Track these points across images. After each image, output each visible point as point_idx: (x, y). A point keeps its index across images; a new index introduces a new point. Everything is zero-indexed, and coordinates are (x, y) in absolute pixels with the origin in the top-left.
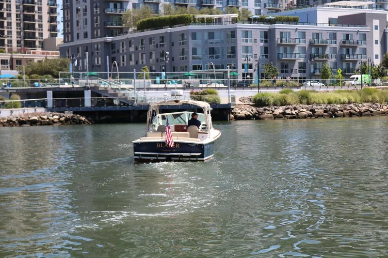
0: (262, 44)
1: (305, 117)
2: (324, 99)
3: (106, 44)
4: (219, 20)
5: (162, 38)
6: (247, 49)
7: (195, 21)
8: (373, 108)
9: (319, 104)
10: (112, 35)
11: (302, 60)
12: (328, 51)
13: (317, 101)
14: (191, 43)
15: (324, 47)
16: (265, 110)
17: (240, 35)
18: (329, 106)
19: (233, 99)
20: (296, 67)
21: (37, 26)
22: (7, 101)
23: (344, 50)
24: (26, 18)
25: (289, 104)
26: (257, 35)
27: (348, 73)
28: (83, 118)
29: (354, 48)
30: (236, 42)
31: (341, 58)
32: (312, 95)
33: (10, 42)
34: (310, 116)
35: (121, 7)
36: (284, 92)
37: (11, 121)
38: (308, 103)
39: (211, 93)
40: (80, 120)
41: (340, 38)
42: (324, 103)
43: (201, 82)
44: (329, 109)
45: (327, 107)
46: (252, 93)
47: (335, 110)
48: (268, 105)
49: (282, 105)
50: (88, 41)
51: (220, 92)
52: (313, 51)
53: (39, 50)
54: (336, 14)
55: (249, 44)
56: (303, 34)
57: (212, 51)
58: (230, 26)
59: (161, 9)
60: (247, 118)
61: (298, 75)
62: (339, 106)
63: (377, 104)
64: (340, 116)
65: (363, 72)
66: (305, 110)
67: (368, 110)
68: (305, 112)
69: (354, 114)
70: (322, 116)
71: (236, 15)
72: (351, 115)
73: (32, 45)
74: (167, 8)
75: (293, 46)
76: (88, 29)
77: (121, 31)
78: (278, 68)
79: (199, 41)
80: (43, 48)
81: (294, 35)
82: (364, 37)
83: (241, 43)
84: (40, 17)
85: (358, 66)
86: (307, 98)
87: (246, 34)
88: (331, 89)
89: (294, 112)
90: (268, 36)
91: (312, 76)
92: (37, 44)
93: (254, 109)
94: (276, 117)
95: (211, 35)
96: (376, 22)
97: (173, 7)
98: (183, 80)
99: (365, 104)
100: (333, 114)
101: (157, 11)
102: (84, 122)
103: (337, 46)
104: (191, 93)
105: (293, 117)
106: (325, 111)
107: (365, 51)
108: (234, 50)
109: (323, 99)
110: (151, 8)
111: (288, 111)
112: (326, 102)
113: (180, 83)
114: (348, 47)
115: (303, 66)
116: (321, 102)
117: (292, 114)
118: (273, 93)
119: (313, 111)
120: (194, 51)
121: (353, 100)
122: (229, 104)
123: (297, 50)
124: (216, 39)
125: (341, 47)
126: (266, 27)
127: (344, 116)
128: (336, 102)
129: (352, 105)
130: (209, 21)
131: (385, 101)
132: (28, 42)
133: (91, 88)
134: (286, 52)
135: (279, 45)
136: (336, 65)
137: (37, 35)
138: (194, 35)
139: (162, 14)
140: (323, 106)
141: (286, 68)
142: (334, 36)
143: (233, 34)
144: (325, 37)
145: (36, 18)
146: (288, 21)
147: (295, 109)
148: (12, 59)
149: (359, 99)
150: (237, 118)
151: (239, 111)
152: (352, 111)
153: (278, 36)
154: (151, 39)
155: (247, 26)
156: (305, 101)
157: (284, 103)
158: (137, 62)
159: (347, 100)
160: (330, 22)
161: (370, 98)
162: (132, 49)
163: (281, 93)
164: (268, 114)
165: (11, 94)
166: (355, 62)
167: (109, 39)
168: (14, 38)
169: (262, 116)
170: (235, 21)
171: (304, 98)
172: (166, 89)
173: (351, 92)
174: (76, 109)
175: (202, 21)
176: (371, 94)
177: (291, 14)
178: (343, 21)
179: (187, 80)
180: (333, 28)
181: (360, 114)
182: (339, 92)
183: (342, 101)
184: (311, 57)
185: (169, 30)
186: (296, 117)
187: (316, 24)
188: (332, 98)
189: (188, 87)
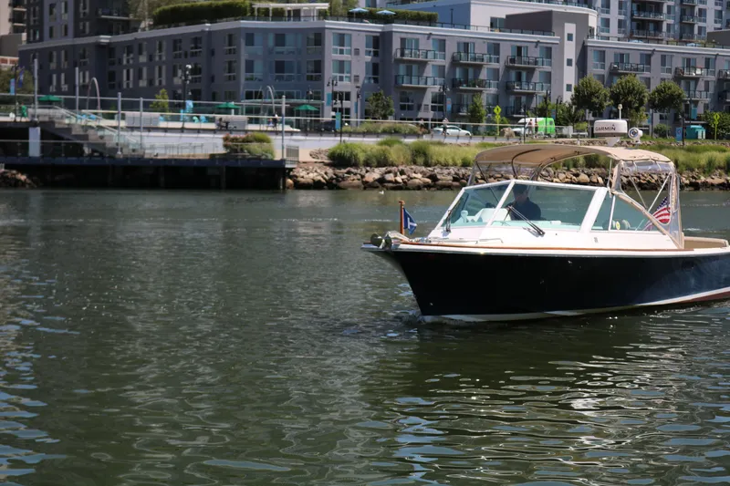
0: (369, 58)
1: (418, 188)
2: (456, 158)
3: (100, 46)
4: (296, 14)
5: (196, 40)
6: (341, 66)
7: (252, 14)
9: (446, 165)
10: (110, 33)
11: (437, 89)
12: (483, 75)
13: (442, 160)
14: (244, 53)
15: (479, 68)
16: (349, 173)
17: (329, 41)
18: (463, 171)
19: (294, 152)
20: (427, 100)
23: (513, 75)
25: (393, 165)
26: (360, 43)
27: (512, 115)
28: (23, 177)
29: (531, 72)
30: (322, 53)
31: (507, 88)
32: (434, 150)
34: (428, 186)
36: (385, 143)
38: (427, 164)
39: (260, 141)
40: (18, 181)
41: (506, 52)
42: (455, 165)
43: (251, 121)
44: (463, 175)
45: (460, 173)
46: (328, 143)
48: (356, 165)
49: (380, 165)
50: (69, 41)
51: (276, 141)
52: (458, 74)
54: (502, 11)
55: (345, 57)
56: (442, 44)
57: (280, 67)
58: (314, 23)
60: (316, 185)
61: (430, 114)
63: (550, 169)
65: (542, 112)
66: (419, 176)
68: (419, 178)
70: (449, 187)
71: (325, 6)
75: (423, 64)
77: (128, 27)
78: (393, 101)
79: (258, 49)
81: (425, 45)
82: (548, 52)
83: (331, 54)
85: (536, 103)
86: (425, 154)
87: (341, 39)
88: (477, 141)
89: (399, 179)
90: (379, 44)
91: (454, 116)
93: (330, 171)
94: (368, 186)
95: (280, 37)
96: (570, 28)
98: (218, 116)
102: (23, 184)
103: (500, 66)
104: (226, 139)
105: (397, 187)
106: (455, 179)
107: (548, 77)
108: (318, 66)
109: (453, 160)
111: (390, 177)
112: (459, 162)
113: (210, 120)
114: (519, 69)
115: (439, 100)
116: (450, 162)
117: (396, 182)
118: (366, 144)
119: (433, 178)
120: (250, 66)
122: (283, 161)
123: (429, 71)
124: (288, 47)
125: (508, 68)
126: (376, 28)
130: (278, 15)
131: (564, 165)
133: (42, 124)
134: (409, 73)
135: (399, 61)
136: (496, 100)
138: (250, 36)
140: (453, 170)
141: (409, 104)
142: (495, 48)
143: (318, 37)
144: (481, 49)
146: (418, 19)
147: (402, 173)
150: (300, 186)
151: (303, 173)
153: (396, 45)
154: (176, 42)
155: (343, 25)
156: (420, 160)
157: (382, 162)
158: (151, 82)
160: (494, 23)
162: (143, 59)
163: (381, 144)
164: (353, 180)
166: (530, 96)
167: (105, 39)
169: (342, 184)
170: (323, 14)
171: (420, 155)
172: (182, 130)
174: (11, 160)
175: (265, 13)
177: (424, 8)
178: (512, 23)
179: (224, 116)
180: (498, 35)
184: (455, 84)
185: (207, 26)
186: (403, 187)
187: (466, 25)
188: (471, 157)
189: (224, 127)
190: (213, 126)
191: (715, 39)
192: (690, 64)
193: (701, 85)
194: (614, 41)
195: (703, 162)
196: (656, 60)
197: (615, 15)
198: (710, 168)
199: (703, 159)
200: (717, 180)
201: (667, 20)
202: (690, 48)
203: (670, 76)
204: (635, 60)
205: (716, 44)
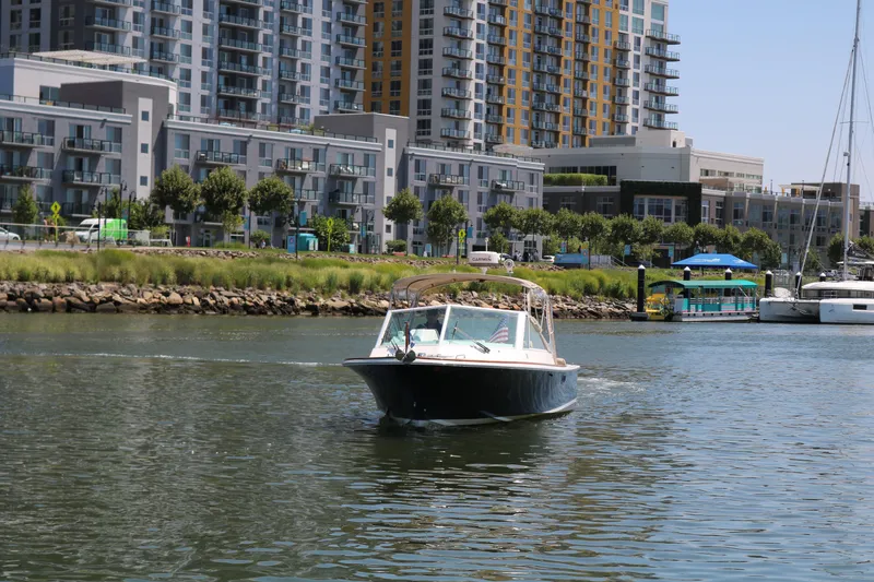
2: (11, 269)
8: (122, 295)
12: (33, 161)
15: (26, 151)
18: (20, 286)
23: (72, 161)
27: (73, 215)
29: (95, 158)
31: (64, 179)
41: (63, 132)
42: (9, 278)
44: (21, 292)
45: (17, 289)
47: (34, 296)
54: (56, 79)
62: (43, 286)
63: (132, 285)
64: (45, 309)
65: (111, 212)
67: (109, 299)
69: (77, 307)
70: (3, 307)
72: (70, 307)
82: (117, 134)
85: (101, 199)
88: (31, 247)
96: (145, 104)
99: (103, 286)
100: (29, 304)
103: (55, 150)
106: (10, 298)
107: (117, 166)
109: (7, 270)
112: (15, 275)
114: (79, 154)
116: (4, 274)
121: (78, 275)
125: (65, 153)
127: (54, 309)
128: (37, 277)
129: (74, 286)
131: (150, 281)
136: (50, 194)
140: (7, 285)
142: (48, 126)
144: (30, 128)
149: (90, 273)
152: (72, 299)
159: (62, 274)
160: (45, 93)
161: (116, 272)
166: (94, 190)
173: (76, 256)
176: (118, 263)
178: (71, 94)
180: (50, 109)
181: (92, 307)
182: (47, 254)
183: (52, 275)
187: (10, 97)
188: (30, 269)
191: (322, 125)
192: (294, 155)
193: (308, 182)
194: (196, 122)
195: (322, 280)
196: (253, 148)
197: (197, 90)
198: (330, 287)
199: (322, 276)
200: (339, 303)
201: (263, 99)
202: (295, 136)
203: (270, 169)
204: (227, 147)
205: (325, 132)
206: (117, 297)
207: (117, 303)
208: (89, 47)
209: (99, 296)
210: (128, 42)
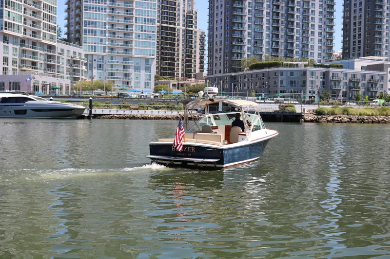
0: (321, 80)
1: (346, 122)
2: (357, 112)
3: (231, 76)
4: (297, 65)
5: (263, 74)
6: (312, 82)
7: (283, 65)
8: (387, 119)
9: (354, 115)
10: (235, 72)
11: (344, 90)
12: (360, 85)
13: (353, 113)
14: (280, 78)
15: (358, 83)
16: (322, 117)
17: (308, 74)
18: (360, 117)
19: (304, 110)
20: (341, 93)
21: (193, 66)
22: (176, 106)
23: (370, 85)
24: (187, 61)
25: (336, 115)
26: (319, 75)
27: (371, 98)
29: (376, 84)
30: (306, 78)
31: (368, 90)
32: (350, 110)
33: (178, 74)
34: (348, 122)
35: (241, 56)
36: (334, 107)
37: (178, 117)
38: (348, 115)
39: (290, 106)
41: (368, 77)
42: (357, 115)
43: (285, 100)
46: (315, 107)
47: (363, 119)
48: (324, 115)
49: (332, 115)
50: (221, 74)
51: (296, 106)
52: (351, 84)
53: (193, 79)
54: (366, 64)
55: (314, 79)
56: (346, 75)
57: (292, 82)
58: (303, 68)
59: (263, 58)
60: (312, 121)
61: (342, 98)
62: (366, 117)
64: (366, 123)
65: (381, 98)
66: (346, 118)
67: (383, 120)
68: (346, 119)
69: (375, 122)
70: (356, 122)
71: (307, 63)
72: (373, 122)
73: (189, 76)
74: (267, 58)
75: (339, 82)
76: (222, 68)
77: (240, 70)
78: (330, 94)
79: (284, 77)
80: (195, 78)
81: (340, 75)
82: (382, 77)
83: (309, 78)
84: (195, 61)
85: (378, 94)
86: (347, 111)
87: (312, 73)
88: (361, 107)
89: (339, 119)
90: (325, 75)
91: (350, 99)
92: (192, 76)
93: (316, 117)
94: (328, 121)
95: (292, 73)
97: (270, 57)
98: (275, 99)
99: (381, 116)
100: (362, 121)
101: (261, 59)
103: (366, 82)
104: (279, 106)
105: (339, 122)
106: (358, 120)
107: (382, 86)
108: (305, 83)
110: (258, 57)
111: (336, 119)
112: (358, 114)
113: (273, 100)
114: (372, 83)
115: (345, 93)
116: (356, 114)
117: (338, 120)
118: (327, 108)
119: (350, 119)
120: (282, 82)
121: (375, 114)
122: (301, 113)
123: (342, 84)
124: (295, 76)
125: (368, 83)
126: (324, 70)
127: (369, 123)
128: (364, 114)
129: (374, 117)
130: (291, 66)
132: (188, 74)
134: (335, 85)
135: (331, 81)
136: (364, 94)
137: (193, 71)
138: (282, 73)
139: (264, 61)
140: (357, 117)
141: (335, 94)
142: (364, 76)
143: (305, 73)
144: (359, 76)
145: (193, 61)
146: (337, 67)
147: (340, 117)
148: (178, 84)
149: (378, 113)
150: (306, 121)
151: (307, 117)
152: (373, 120)
153: (331, 75)
154: (257, 75)
155: (313, 69)
156: (346, 113)
158: (248, 88)
159: (371, 114)
160: (362, 68)
161: (385, 113)
162: (246, 80)
163: (332, 108)
164: (324, 119)
165: (178, 102)
166: (376, 92)
167: (233, 74)
168: (180, 72)
169: (320, 121)
170: (306, 66)
171: (345, 112)
172: (265, 103)
173: (373, 109)
175: (287, 65)
176: (385, 111)
177: (339, 63)
178: (369, 68)
179: (277, 99)
180: (364, 72)
181: (379, 122)
182: (366, 109)
183: (368, 114)
184: (350, 88)
185: (267, 70)
186: (340, 122)
187: (353, 68)
188: (362, 112)
189: (277, 102)
190: (273, 102)
206: (385, 120)
207: (385, 121)
208: (373, 55)
209: (380, 119)
210: (384, 53)
